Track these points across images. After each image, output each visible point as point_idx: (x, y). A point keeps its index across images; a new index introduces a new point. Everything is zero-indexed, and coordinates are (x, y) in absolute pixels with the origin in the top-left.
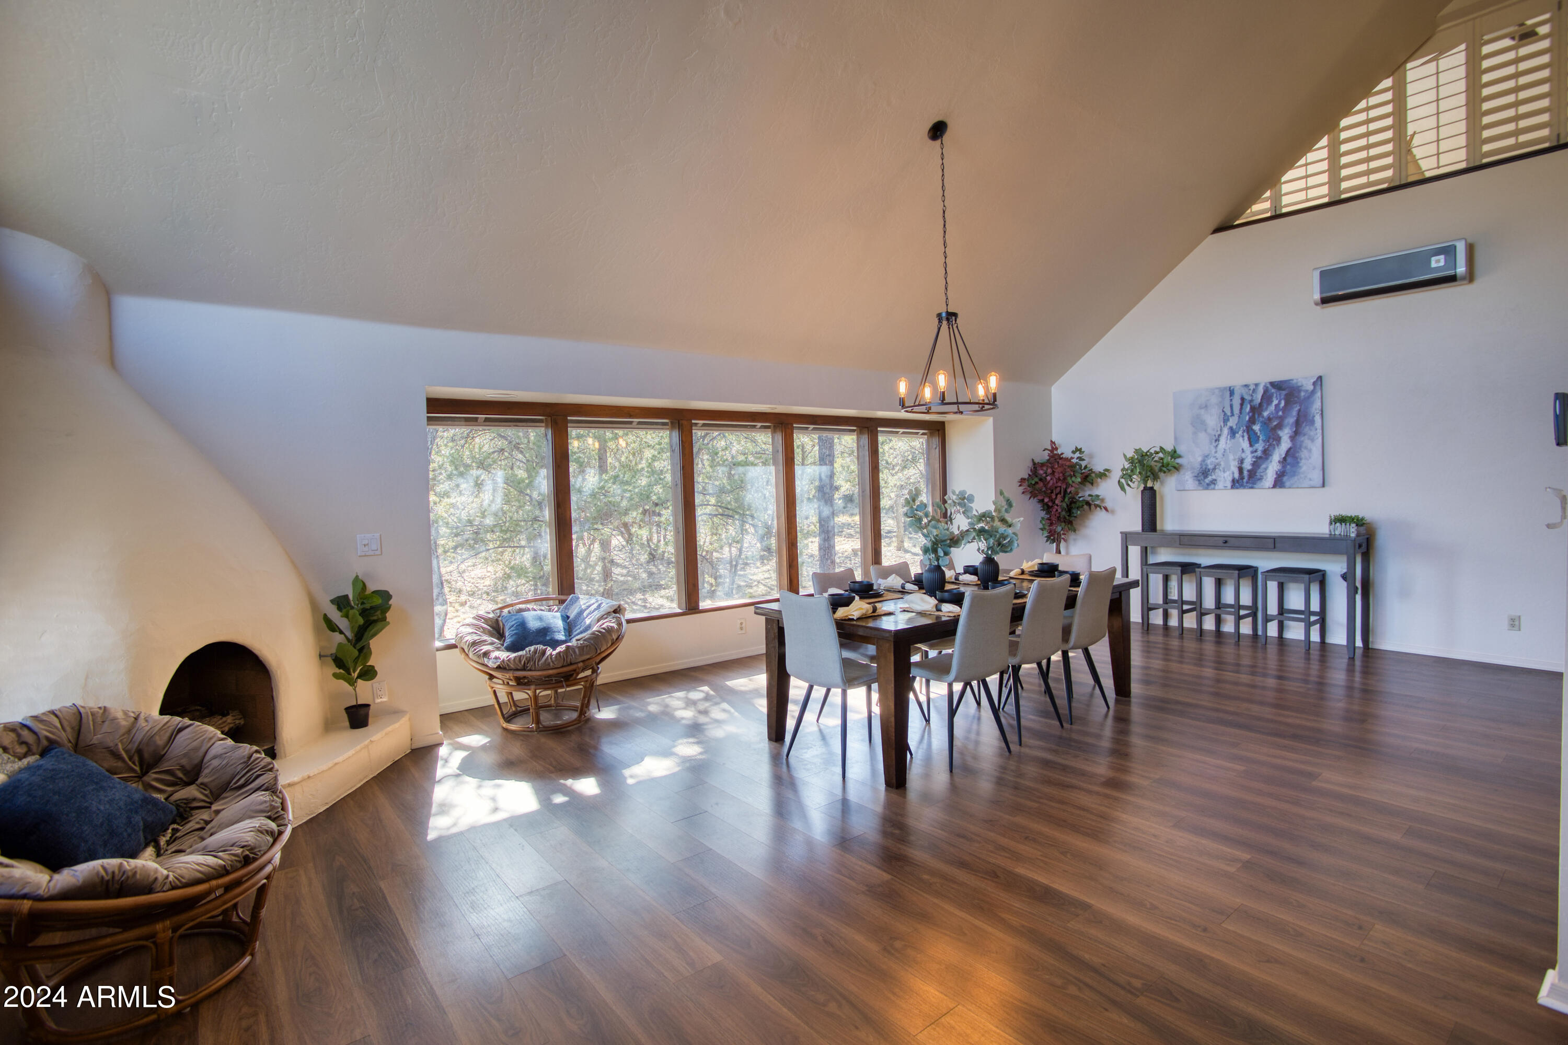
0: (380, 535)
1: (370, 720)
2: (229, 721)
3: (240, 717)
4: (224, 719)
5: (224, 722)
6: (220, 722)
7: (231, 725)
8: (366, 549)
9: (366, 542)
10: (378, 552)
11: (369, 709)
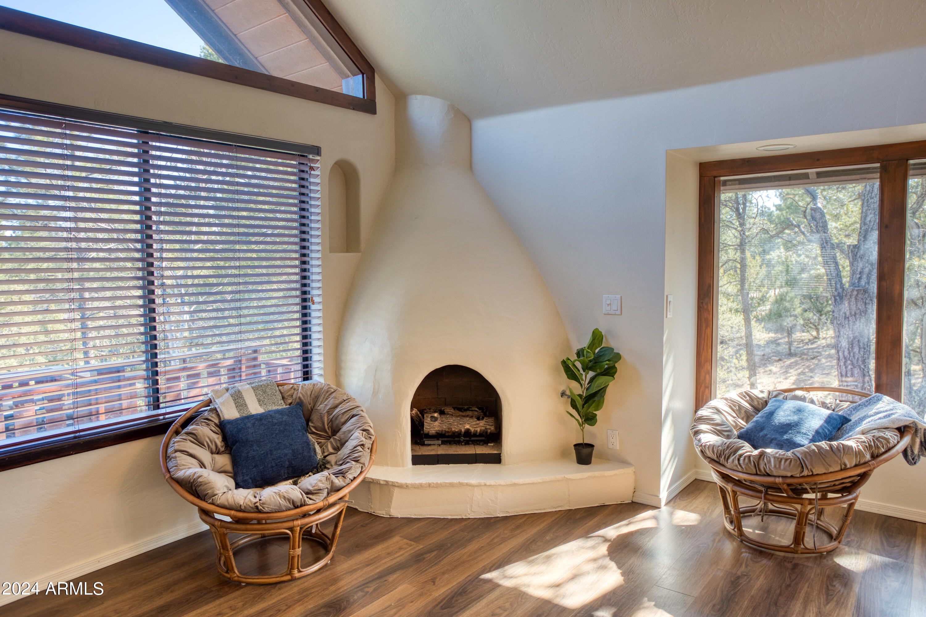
0: (621, 297)
1: (593, 459)
2: (481, 424)
3: (491, 424)
4: (478, 422)
5: (478, 424)
6: (474, 423)
7: (483, 428)
8: (608, 308)
9: (608, 302)
10: (618, 312)
11: (593, 450)
